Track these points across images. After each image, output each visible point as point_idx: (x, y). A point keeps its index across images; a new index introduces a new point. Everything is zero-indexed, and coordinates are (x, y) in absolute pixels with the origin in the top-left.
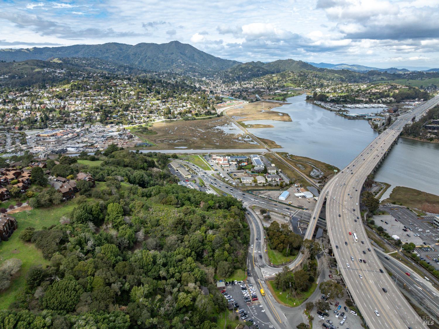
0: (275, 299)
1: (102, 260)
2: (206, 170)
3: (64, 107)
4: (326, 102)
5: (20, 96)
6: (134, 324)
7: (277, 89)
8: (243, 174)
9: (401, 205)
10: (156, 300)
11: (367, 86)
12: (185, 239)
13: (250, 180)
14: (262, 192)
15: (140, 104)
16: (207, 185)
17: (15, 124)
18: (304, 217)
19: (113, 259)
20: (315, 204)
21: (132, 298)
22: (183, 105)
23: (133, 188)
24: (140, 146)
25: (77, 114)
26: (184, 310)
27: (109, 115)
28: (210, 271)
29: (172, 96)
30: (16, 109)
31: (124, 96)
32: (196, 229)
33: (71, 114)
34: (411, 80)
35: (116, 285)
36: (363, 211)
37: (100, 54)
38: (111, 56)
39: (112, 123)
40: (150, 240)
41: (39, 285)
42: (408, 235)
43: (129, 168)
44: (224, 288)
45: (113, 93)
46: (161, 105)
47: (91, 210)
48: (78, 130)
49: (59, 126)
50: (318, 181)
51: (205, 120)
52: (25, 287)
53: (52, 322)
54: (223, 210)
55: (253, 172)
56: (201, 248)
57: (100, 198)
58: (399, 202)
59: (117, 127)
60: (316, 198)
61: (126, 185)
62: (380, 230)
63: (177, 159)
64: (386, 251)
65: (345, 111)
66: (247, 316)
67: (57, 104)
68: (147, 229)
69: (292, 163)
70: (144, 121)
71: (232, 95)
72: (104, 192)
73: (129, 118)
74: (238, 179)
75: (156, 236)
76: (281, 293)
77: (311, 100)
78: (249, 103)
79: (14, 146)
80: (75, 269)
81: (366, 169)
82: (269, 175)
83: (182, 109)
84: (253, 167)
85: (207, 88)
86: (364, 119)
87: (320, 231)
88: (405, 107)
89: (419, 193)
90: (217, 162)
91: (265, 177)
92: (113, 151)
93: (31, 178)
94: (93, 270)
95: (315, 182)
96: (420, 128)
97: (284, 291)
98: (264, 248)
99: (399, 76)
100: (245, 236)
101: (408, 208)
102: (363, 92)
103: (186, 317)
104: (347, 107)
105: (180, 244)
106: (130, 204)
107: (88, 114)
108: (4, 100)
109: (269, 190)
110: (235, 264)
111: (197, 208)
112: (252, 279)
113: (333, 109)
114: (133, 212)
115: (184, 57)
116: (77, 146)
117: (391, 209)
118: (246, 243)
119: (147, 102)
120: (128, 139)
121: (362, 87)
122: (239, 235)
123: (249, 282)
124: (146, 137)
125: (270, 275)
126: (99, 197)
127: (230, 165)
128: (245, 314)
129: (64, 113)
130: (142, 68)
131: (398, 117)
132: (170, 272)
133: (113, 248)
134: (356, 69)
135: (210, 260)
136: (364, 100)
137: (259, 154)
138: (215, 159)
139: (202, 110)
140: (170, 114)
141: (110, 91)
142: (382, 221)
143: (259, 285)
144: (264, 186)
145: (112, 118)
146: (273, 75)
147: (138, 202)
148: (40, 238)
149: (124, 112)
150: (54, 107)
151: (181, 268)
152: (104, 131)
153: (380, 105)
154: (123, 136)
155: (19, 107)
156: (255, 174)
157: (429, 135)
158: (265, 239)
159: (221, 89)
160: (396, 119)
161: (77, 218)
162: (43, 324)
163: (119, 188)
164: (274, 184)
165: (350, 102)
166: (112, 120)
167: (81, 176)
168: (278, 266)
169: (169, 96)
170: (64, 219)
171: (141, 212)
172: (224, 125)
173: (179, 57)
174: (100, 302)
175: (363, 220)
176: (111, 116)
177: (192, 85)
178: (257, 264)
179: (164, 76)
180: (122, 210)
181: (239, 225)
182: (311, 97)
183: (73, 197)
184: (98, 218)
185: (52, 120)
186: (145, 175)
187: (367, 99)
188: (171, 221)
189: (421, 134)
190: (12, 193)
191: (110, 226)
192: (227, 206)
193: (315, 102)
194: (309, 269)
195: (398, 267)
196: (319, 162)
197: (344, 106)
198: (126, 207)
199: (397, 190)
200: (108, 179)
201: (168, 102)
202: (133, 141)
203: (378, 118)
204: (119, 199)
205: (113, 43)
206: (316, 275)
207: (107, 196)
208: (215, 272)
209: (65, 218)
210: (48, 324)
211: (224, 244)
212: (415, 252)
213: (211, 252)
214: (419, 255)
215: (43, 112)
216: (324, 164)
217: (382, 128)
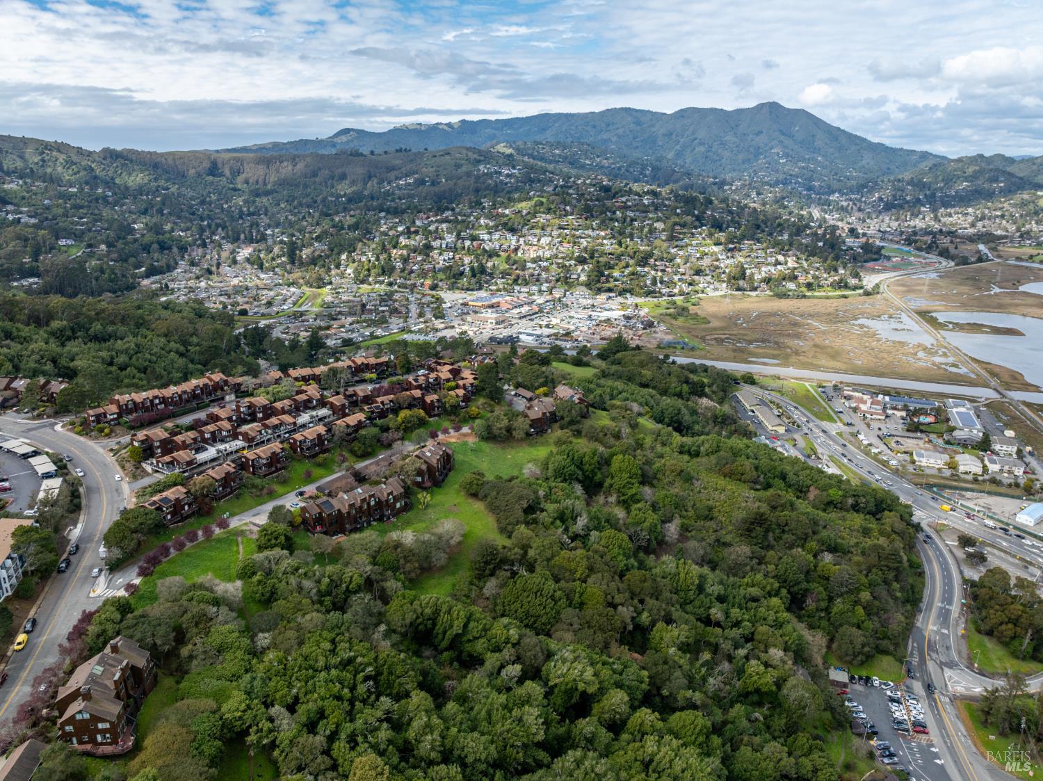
0: (975, 745)
1: (602, 557)
2: (822, 419)
3: (516, 250)
5: (437, 221)
6: (655, 692)
8: (921, 443)
10: (700, 663)
12: (767, 560)
13: (939, 462)
14: (969, 494)
15: (673, 251)
16: (822, 454)
17: (425, 277)
19: (622, 562)
21: (654, 643)
22: (777, 260)
23: (662, 432)
24: (669, 347)
25: (540, 267)
26: (755, 698)
27: (606, 273)
28: (815, 640)
29: (752, 238)
30: (428, 247)
31: (642, 231)
32: (794, 545)
33: (529, 265)
35: (625, 610)
37: (592, 133)
38: (615, 139)
39: (610, 290)
40: (692, 544)
41: (492, 575)
43: (651, 391)
44: (845, 685)
45: (616, 224)
46: (724, 257)
47: (582, 462)
48: (540, 300)
49: (504, 288)
51: (831, 301)
52: (468, 574)
53: (520, 639)
54: (862, 516)
55: (948, 443)
56: (804, 586)
57: (596, 440)
59: (620, 299)
61: (647, 423)
63: (754, 387)
66: (896, 759)
67: (504, 241)
68: (686, 522)
70: (680, 291)
71: (909, 242)
72: (606, 431)
73: (648, 282)
74: (906, 453)
75: (703, 539)
76: (992, 737)
78: (957, 265)
79: (422, 320)
80: (553, 562)
82: (995, 457)
83: (772, 269)
84: (952, 429)
85: (842, 220)
90: (854, 405)
91: (982, 461)
92: (618, 351)
93: (476, 382)
94: (584, 573)
97: (1002, 734)
98: (957, 625)
100: (912, 587)
103: (757, 715)
105: (756, 566)
106: (654, 463)
107: (562, 267)
108: (408, 228)
109: (989, 493)
110: (880, 642)
111: (801, 501)
112: (917, 687)
114: (659, 480)
115: (787, 142)
116: (539, 332)
118: (913, 600)
119: (690, 248)
120: (644, 329)
122: (897, 580)
123: (909, 690)
124: (684, 328)
125: (967, 689)
126: (594, 437)
127: (887, 417)
128: (891, 755)
129: (515, 263)
130: (682, 167)
132: (732, 615)
133: (622, 541)
135: (820, 618)
137: (972, 400)
138: (848, 398)
139: (825, 275)
140: (744, 279)
141: (611, 219)
143: (936, 702)
144: (976, 480)
145: (612, 280)
147: (672, 462)
148: (495, 493)
149: (639, 269)
150: (498, 247)
151: (755, 616)
152: (593, 306)
154: (634, 321)
155: (434, 244)
156: (955, 448)
158: (963, 605)
159: (878, 225)
161: (555, 470)
162: (505, 639)
163: (634, 426)
164: (1006, 481)
166: (611, 285)
167: (563, 391)
168: (993, 676)
169: (744, 237)
170: (529, 470)
171: (677, 484)
172: (879, 317)
173: (774, 143)
174: (595, 633)
176: (610, 276)
177: (804, 213)
178: (934, 656)
179: (734, 188)
180: (640, 472)
181: (901, 557)
183: (547, 431)
184: (592, 480)
185: (491, 275)
186: (684, 411)
188: (739, 515)
190: (447, 405)
191: (613, 499)
192: (874, 509)
198: (646, 468)
200: (613, 407)
201: (740, 250)
202: (654, 335)
204: (635, 450)
205: (622, 109)
207: (612, 439)
208: (829, 648)
209: (533, 468)
210: (513, 641)
211: (858, 590)
213: (824, 600)
215: (477, 257)
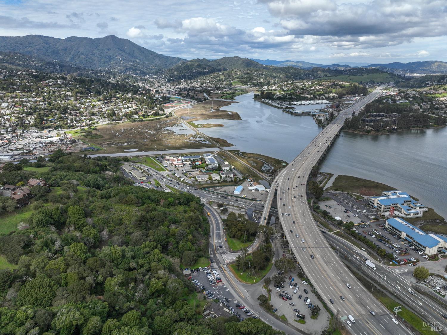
0: (237, 279)
1: (72, 257)
2: (160, 171)
4: (273, 99)
6: (112, 310)
7: (225, 88)
8: (198, 172)
9: (342, 191)
10: (130, 288)
11: (312, 83)
12: (149, 234)
13: (206, 178)
14: (218, 188)
15: (79, 105)
16: (163, 185)
18: (258, 208)
19: (83, 256)
20: (267, 195)
21: (107, 288)
22: (128, 106)
23: (91, 191)
24: (86, 151)
25: (4, 119)
26: (157, 294)
27: (45, 119)
28: (175, 261)
29: (115, 97)
31: (60, 97)
32: (159, 225)
34: (352, 76)
35: (90, 277)
36: (310, 198)
37: (21, 48)
38: (35, 51)
39: (49, 127)
40: (115, 238)
42: (348, 216)
43: (81, 172)
44: (190, 275)
45: (46, 94)
46: (104, 106)
47: (51, 214)
48: (9, 136)
50: (269, 175)
51: (154, 121)
53: (34, 314)
54: (182, 206)
55: (207, 170)
56: (166, 240)
57: (57, 202)
58: (341, 189)
59: (56, 131)
60: (268, 190)
61: (82, 188)
62: (325, 213)
63: (129, 162)
64: (331, 231)
65: (291, 108)
68: (110, 229)
69: (244, 160)
70: (86, 124)
71: (179, 94)
72: (62, 196)
73: (69, 121)
74: (193, 177)
75: (120, 234)
76: (242, 274)
77: (259, 98)
78: (198, 102)
80: (46, 268)
81: (311, 161)
82: (223, 172)
83: (127, 110)
84: (207, 165)
85: (152, 87)
86: (310, 115)
87: (273, 218)
88: (346, 102)
89: (358, 180)
90: (171, 163)
91: (220, 175)
92: (60, 157)
94: (64, 268)
95: (266, 175)
96: (359, 121)
97: (245, 271)
98: (223, 237)
99: (341, 72)
100: (206, 228)
101: (348, 194)
102: (308, 89)
103: (159, 301)
104: (293, 104)
105: (145, 239)
106: (90, 206)
107: (18, 118)
109: (224, 186)
110: (199, 253)
111: (158, 206)
112: (215, 265)
113: (280, 106)
114: (94, 213)
115: (123, 53)
116: (12, 154)
117: (334, 195)
118: (207, 233)
119: (87, 103)
120: (71, 144)
121: (306, 84)
122: (200, 227)
123: (213, 268)
124: (91, 141)
125: (231, 259)
126: (56, 200)
127: (184, 165)
128: (212, 295)
130: (75, 65)
131: (340, 112)
132: (140, 263)
133: (81, 246)
134: (301, 65)
135: (175, 252)
136: (309, 96)
137: (212, 153)
138: (168, 160)
139: (149, 111)
140: (115, 116)
141: (42, 92)
142: (326, 206)
143: (222, 268)
144: (219, 182)
145: (49, 122)
146: (220, 73)
147: (98, 203)
149: (62, 115)
151: (149, 260)
152: (41, 136)
153: (324, 101)
154: (65, 141)
156: (210, 172)
157: (366, 127)
158: (224, 229)
159: (166, 88)
160: (339, 114)
161: (37, 222)
162: (26, 317)
163: (76, 191)
164: (228, 180)
165: (296, 100)
166: (49, 124)
167: (33, 182)
168: (238, 252)
169: (111, 97)
170: (21, 226)
171: (103, 213)
172: (174, 125)
173: (117, 54)
174: (76, 294)
175: (310, 206)
176: (47, 120)
177: (136, 85)
178: (218, 251)
179: (102, 74)
180: (83, 212)
181: (200, 218)
182: (258, 95)
183: (27, 203)
184: (59, 222)
186: (99, 179)
187: (312, 96)
188: (134, 219)
189: (360, 127)
191: (72, 228)
192: (186, 202)
193: (263, 99)
194: (265, 250)
195: (341, 243)
196: (269, 158)
197: (290, 103)
198: (86, 209)
199: (339, 178)
200: (63, 184)
201: (111, 103)
202: (77, 146)
203: (322, 113)
204: (79, 202)
206: (271, 255)
207: (66, 200)
208: (181, 262)
209: (24, 225)
210: (30, 316)
211: (187, 236)
212: (354, 229)
213: (175, 244)
214: (357, 232)
216: (274, 159)
217: (326, 123)
